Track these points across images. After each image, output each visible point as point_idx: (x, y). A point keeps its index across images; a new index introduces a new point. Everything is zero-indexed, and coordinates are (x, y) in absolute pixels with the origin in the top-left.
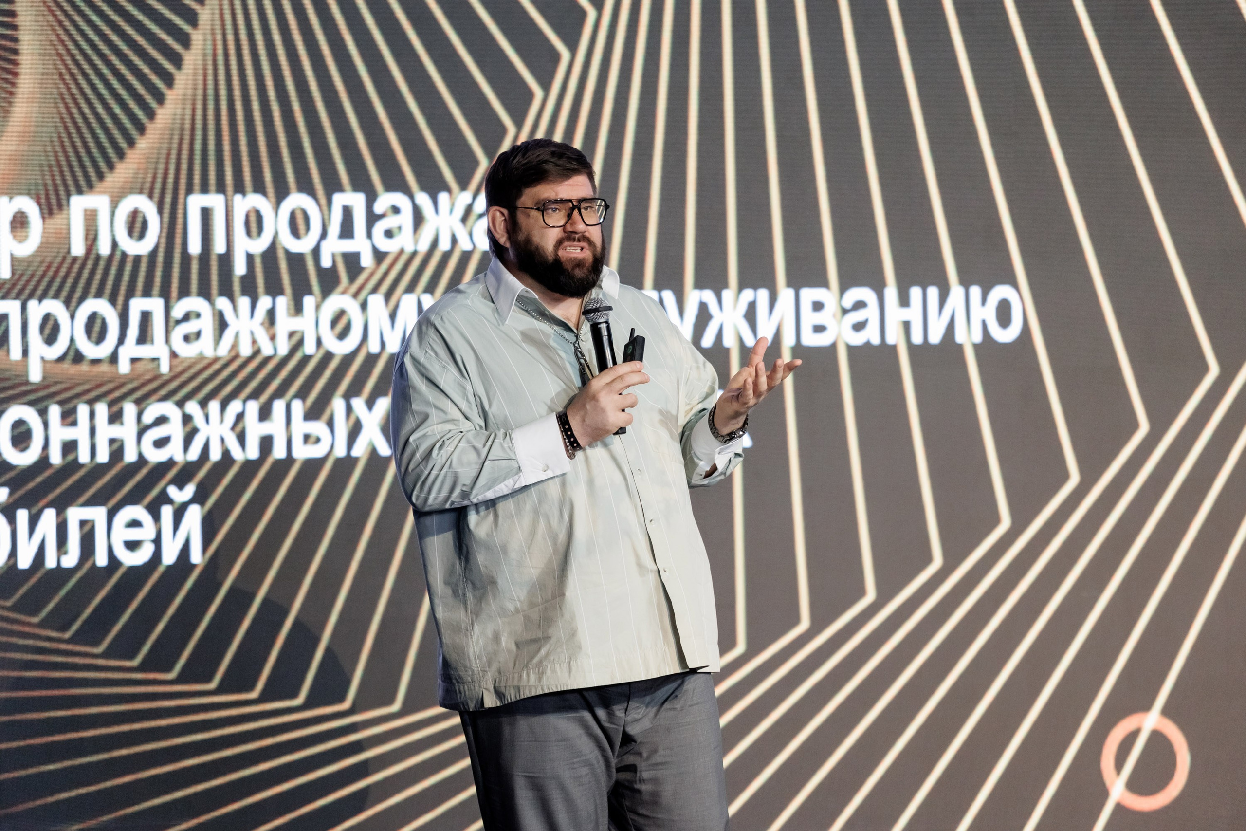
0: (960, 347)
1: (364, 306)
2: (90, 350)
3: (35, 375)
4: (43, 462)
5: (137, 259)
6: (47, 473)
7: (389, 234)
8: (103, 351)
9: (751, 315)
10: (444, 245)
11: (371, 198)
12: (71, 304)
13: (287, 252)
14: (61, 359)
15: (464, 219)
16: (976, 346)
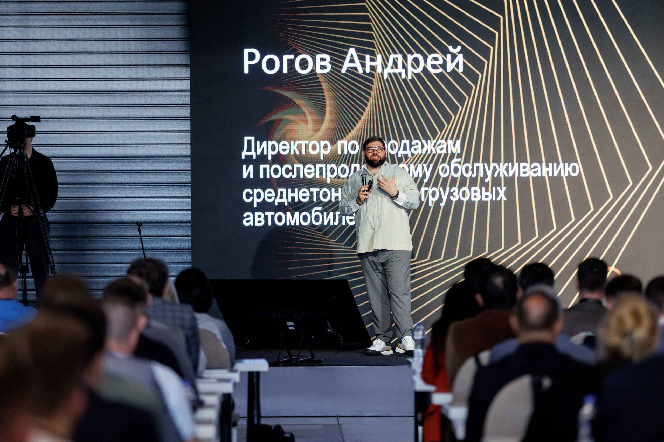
0: (562, 177)
1: (409, 166)
2: (342, 176)
3: (329, 181)
4: (330, 201)
5: (354, 155)
6: (332, 203)
7: (415, 150)
8: (345, 176)
9: (507, 169)
10: (429, 152)
11: (411, 141)
12: (337, 166)
13: (390, 154)
14: (335, 178)
15: (434, 146)
16: (566, 177)
